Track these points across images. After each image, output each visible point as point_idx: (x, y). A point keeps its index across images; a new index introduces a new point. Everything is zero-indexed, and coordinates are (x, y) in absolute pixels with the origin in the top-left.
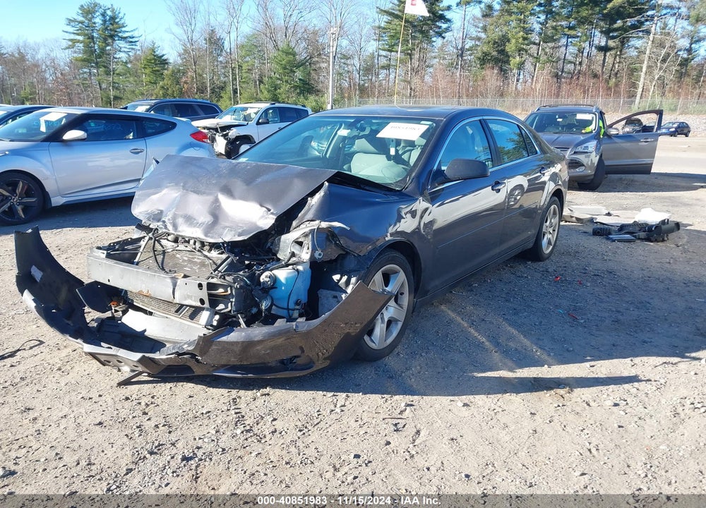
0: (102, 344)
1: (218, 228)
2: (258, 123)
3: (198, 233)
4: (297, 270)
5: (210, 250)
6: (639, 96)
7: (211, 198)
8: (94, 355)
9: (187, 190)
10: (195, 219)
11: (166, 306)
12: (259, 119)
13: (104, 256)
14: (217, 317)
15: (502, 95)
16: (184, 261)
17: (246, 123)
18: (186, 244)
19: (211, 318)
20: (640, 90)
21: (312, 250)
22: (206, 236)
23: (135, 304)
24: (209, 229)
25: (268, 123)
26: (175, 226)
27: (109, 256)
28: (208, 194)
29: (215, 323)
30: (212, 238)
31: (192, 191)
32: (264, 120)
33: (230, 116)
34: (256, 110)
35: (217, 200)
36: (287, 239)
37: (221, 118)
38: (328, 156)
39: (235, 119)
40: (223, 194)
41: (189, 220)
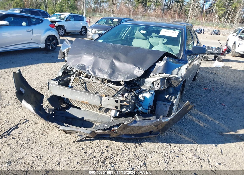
0: (65, 124)
1: (116, 75)
2: (66, 21)
3: (106, 77)
4: (152, 94)
5: (108, 83)
6: (188, 19)
7: (110, 61)
8: (64, 131)
9: (96, 57)
10: (103, 70)
11: (91, 107)
12: (66, 19)
13: (57, 84)
14: (118, 113)
15: (144, 16)
16: (97, 87)
17: (61, 20)
18: (97, 80)
19: (116, 113)
20: (189, 17)
21: (160, 86)
22: (110, 78)
23: (73, 105)
24: (111, 75)
25: (70, 21)
26: (94, 73)
27: (59, 84)
28: (108, 59)
29: (118, 115)
30: (113, 79)
31: (99, 57)
32: (68, 19)
33: (54, 17)
34: (65, 16)
35: (113, 62)
36: (149, 80)
37: (51, 18)
38: (123, 39)
39: (56, 19)
40: (115, 60)
41: (101, 70)
